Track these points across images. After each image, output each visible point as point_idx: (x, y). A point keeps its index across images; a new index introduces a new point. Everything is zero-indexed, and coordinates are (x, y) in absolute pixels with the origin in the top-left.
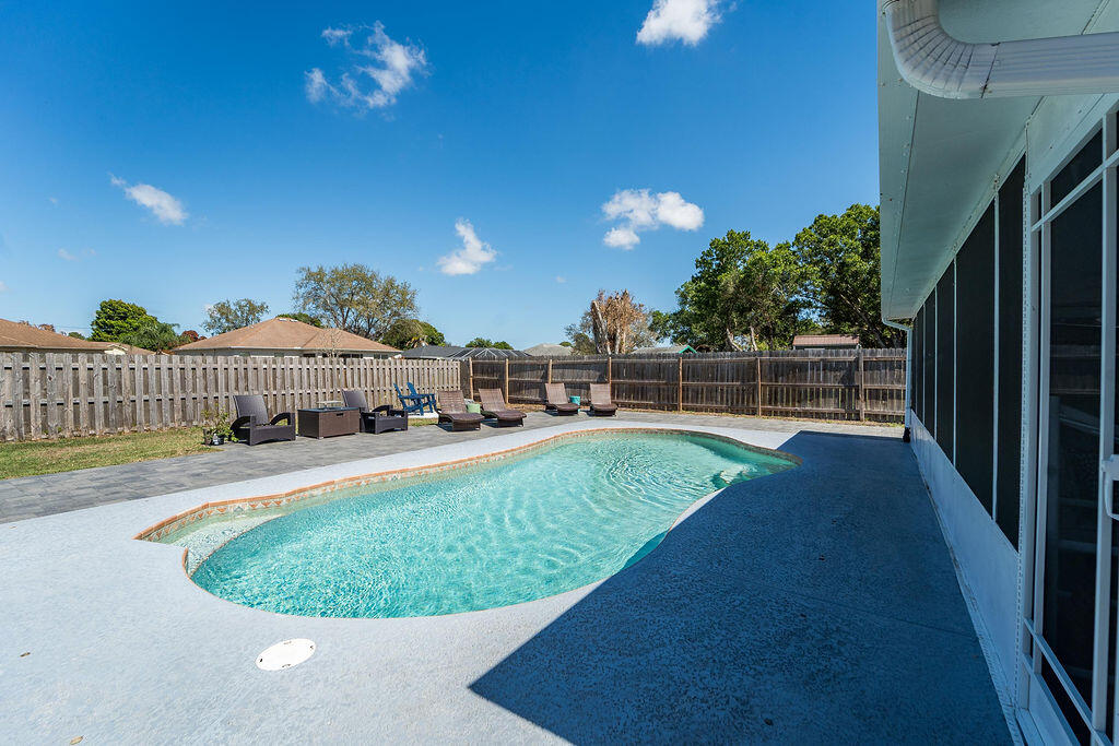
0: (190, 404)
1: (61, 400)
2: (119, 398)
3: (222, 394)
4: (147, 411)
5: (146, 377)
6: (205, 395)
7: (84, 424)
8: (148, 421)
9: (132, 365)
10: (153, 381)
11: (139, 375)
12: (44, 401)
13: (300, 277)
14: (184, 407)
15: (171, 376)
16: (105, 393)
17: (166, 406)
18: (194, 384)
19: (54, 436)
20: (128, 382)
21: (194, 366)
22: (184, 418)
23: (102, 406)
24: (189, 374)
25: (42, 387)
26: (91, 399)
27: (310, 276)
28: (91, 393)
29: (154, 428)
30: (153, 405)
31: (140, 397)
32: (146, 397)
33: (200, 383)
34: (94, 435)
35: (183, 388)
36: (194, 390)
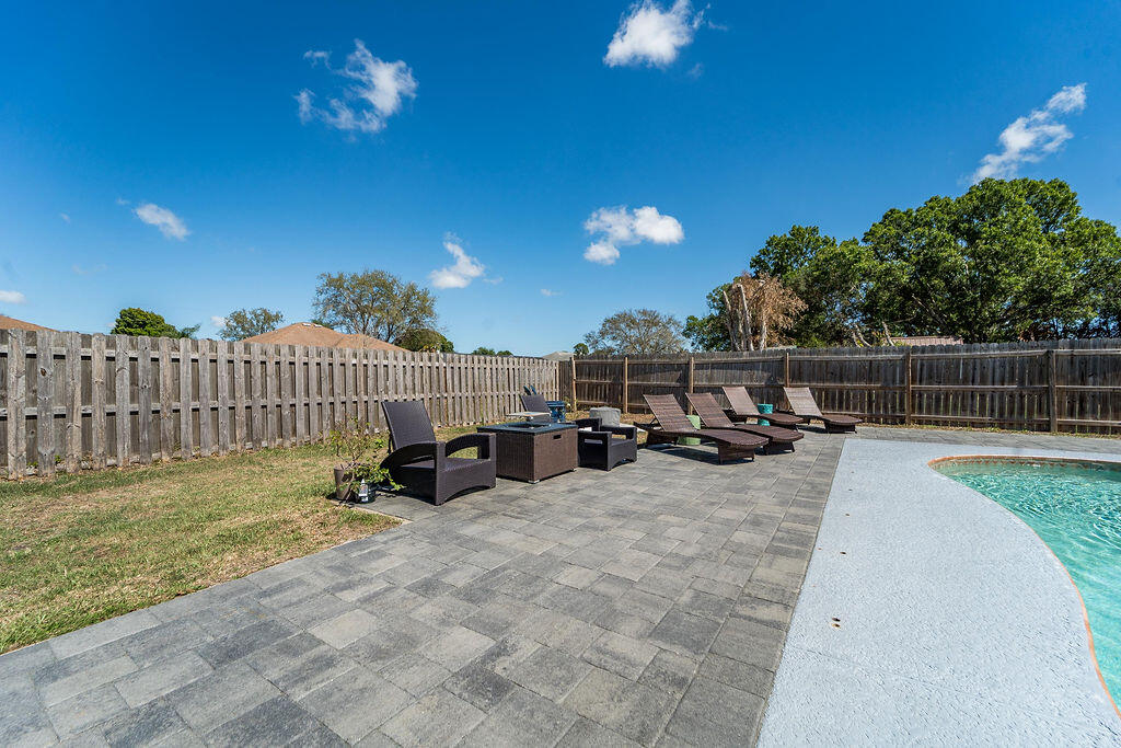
0: (258, 415)
1: (59, 409)
2: (155, 406)
3: (300, 400)
4: (197, 427)
5: (196, 372)
6: (278, 401)
7: (99, 448)
8: (198, 442)
9: (175, 355)
10: (206, 380)
11: (186, 369)
12: (32, 411)
13: (320, 283)
14: (250, 419)
15: (232, 373)
16: (133, 399)
17: (224, 420)
18: (264, 386)
19: (48, 471)
20: (168, 382)
21: (263, 358)
22: (249, 436)
23: (127, 419)
24: (257, 371)
25: (29, 387)
26: (111, 408)
27: (331, 283)
28: (111, 398)
29: (207, 453)
30: (206, 415)
31: (186, 404)
32: (196, 404)
33: (272, 384)
34: (114, 466)
35: (249, 391)
36: (264, 394)
